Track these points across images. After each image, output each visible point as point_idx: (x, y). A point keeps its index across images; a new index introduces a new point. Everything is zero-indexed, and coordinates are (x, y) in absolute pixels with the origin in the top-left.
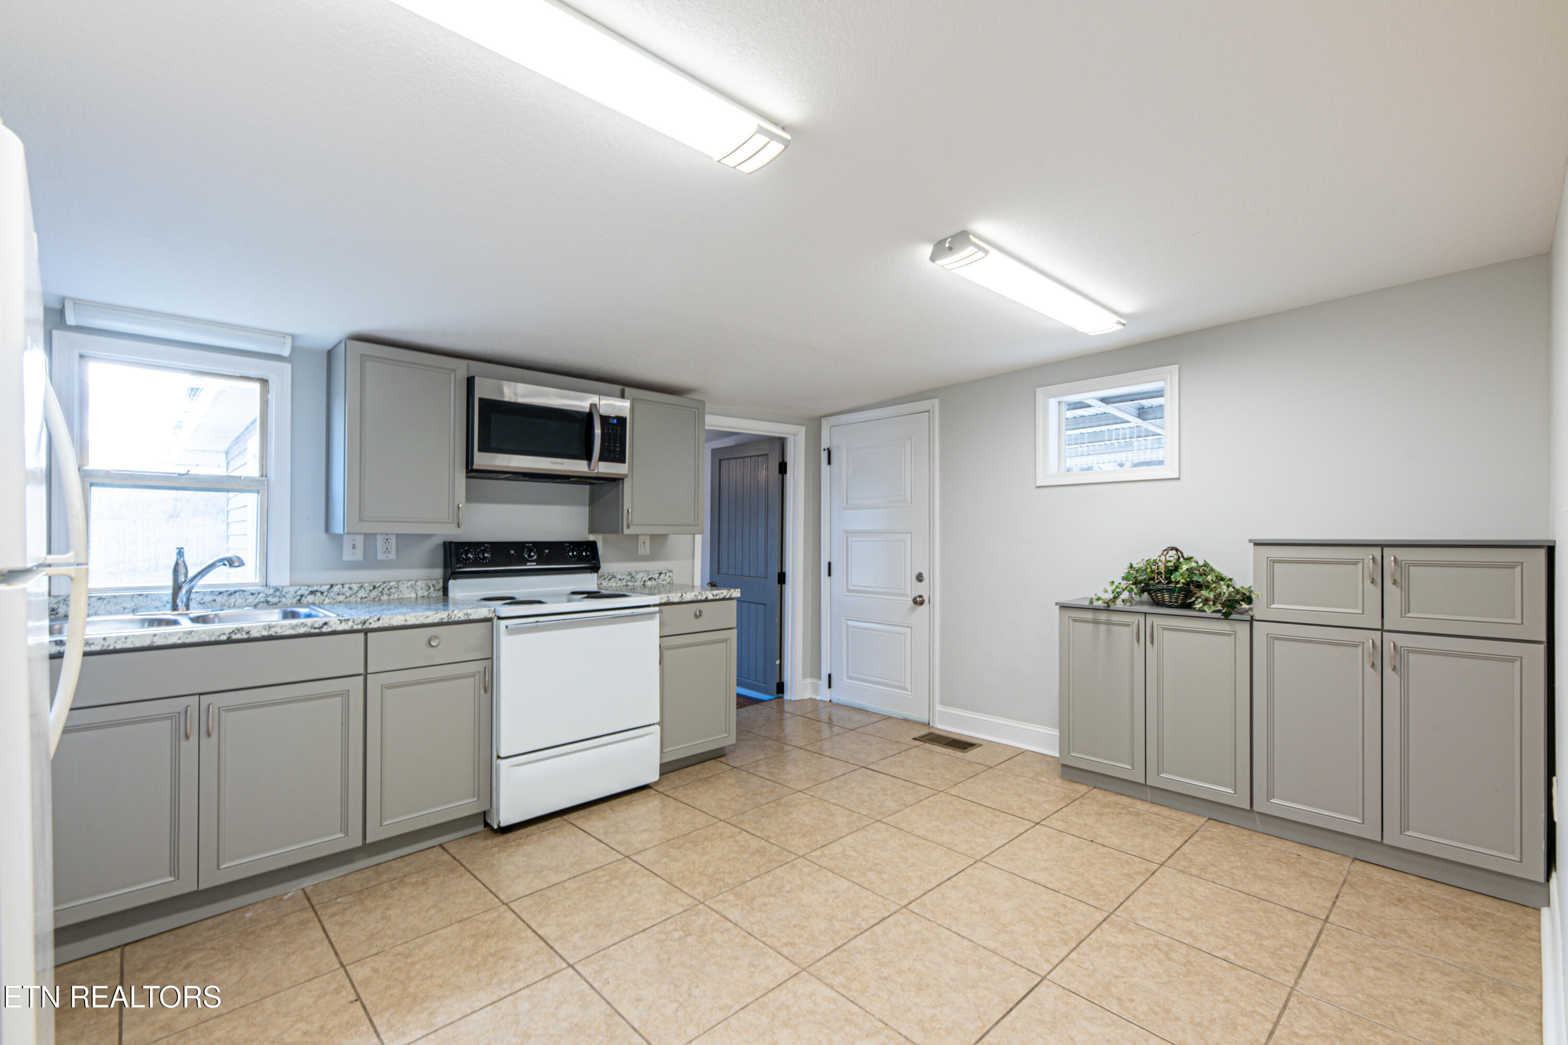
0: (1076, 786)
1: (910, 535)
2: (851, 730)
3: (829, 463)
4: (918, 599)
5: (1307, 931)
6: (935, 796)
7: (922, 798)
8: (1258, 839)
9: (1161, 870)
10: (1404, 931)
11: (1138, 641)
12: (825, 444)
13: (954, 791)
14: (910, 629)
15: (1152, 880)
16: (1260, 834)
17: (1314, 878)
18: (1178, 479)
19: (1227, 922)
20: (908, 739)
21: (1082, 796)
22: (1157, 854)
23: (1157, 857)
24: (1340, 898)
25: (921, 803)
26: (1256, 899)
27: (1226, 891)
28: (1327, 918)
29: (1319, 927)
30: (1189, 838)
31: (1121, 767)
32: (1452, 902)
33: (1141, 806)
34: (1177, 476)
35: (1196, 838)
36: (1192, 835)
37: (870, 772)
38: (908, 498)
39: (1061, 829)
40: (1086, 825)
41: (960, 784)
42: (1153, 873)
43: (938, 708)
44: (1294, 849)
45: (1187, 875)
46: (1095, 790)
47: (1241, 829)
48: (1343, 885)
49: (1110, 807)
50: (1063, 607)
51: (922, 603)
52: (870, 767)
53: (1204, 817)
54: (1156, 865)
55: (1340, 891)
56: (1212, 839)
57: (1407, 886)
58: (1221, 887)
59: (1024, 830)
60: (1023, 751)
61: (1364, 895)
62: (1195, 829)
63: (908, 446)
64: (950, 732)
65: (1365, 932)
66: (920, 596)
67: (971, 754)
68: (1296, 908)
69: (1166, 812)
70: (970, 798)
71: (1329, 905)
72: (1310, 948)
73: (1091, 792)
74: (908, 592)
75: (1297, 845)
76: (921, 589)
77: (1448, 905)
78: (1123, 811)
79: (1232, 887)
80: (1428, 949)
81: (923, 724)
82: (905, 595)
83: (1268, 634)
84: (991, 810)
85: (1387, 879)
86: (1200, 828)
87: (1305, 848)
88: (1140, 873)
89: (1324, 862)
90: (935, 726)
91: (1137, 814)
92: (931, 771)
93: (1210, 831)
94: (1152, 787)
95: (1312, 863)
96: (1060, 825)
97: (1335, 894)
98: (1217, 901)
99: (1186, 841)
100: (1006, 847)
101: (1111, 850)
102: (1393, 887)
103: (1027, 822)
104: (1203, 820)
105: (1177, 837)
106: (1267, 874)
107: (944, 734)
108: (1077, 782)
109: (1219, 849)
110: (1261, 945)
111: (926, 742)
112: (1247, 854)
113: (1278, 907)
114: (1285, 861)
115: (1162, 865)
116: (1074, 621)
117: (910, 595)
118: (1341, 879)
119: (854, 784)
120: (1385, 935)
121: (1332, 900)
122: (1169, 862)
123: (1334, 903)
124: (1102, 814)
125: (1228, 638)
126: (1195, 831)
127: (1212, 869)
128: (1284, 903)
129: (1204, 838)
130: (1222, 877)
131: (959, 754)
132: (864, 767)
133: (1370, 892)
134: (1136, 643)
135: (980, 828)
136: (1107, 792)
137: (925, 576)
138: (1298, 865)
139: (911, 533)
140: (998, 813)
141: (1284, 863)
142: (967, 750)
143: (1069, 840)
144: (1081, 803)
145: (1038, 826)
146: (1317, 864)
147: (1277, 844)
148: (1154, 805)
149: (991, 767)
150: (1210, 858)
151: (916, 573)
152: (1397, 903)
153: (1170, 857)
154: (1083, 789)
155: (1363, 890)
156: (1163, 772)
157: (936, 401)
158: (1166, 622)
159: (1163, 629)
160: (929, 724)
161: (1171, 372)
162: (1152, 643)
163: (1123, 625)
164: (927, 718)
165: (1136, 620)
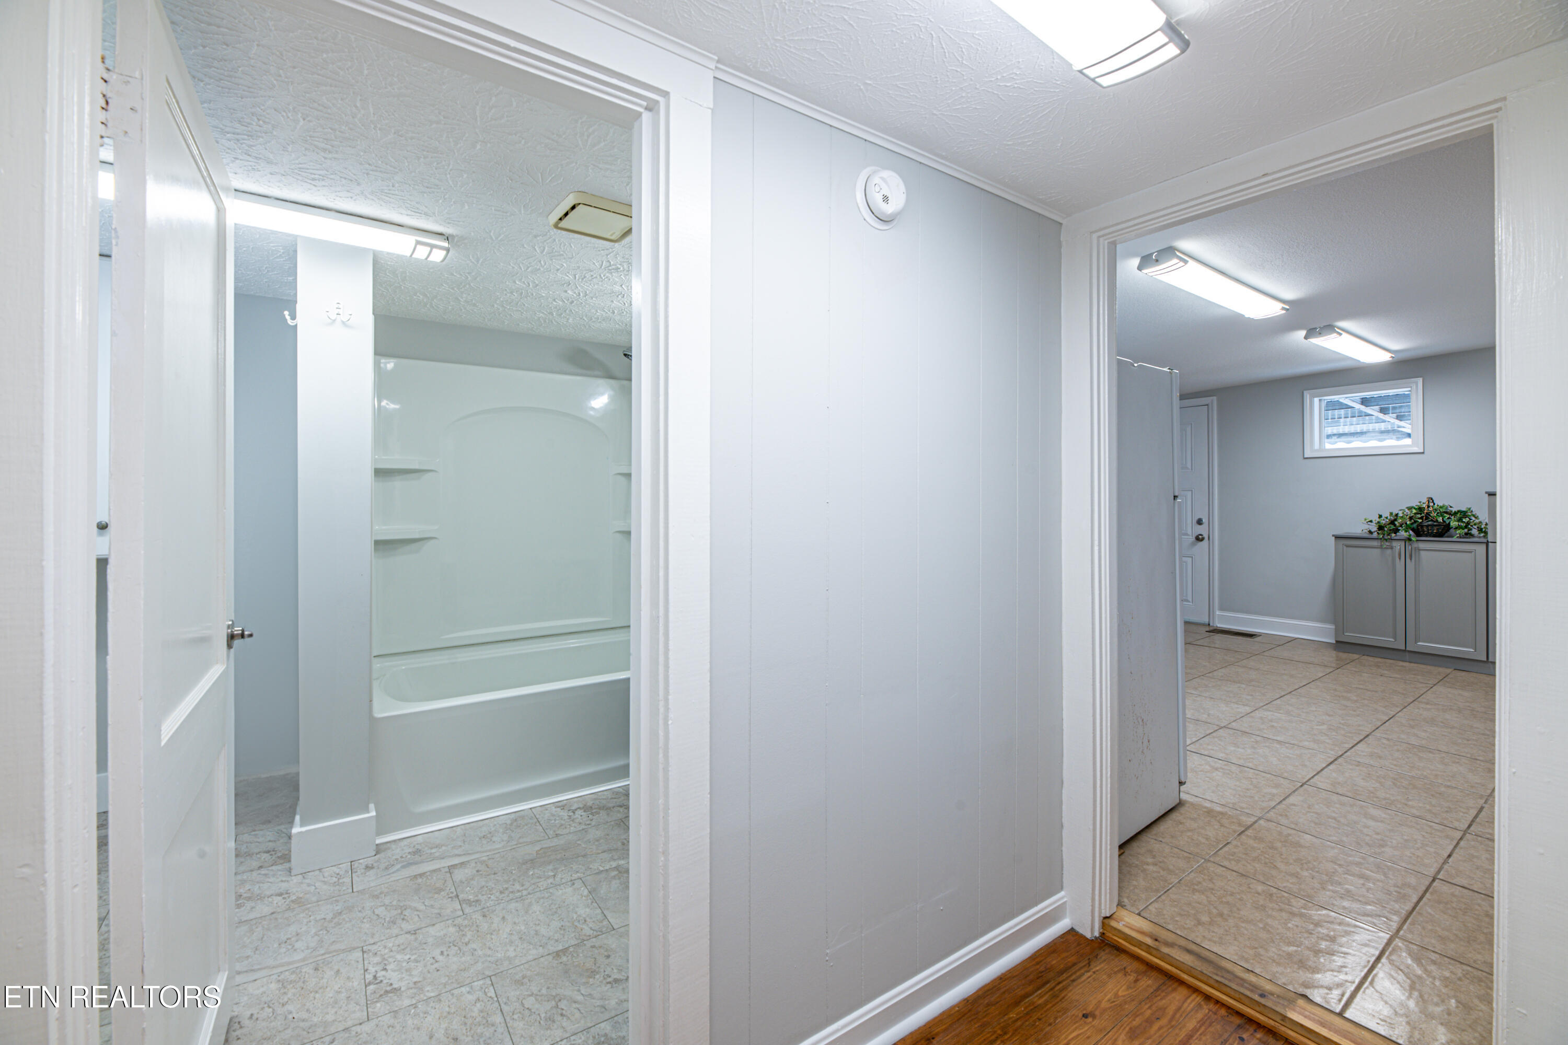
0: (1351, 654)
1: (1190, 492)
4: (1199, 537)
9: (1435, 686)
11: (1400, 559)
14: (1190, 559)
15: (1433, 691)
18: (1423, 453)
20: (1203, 632)
21: (1358, 659)
31: (1387, 640)
34: (1422, 451)
38: (1189, 466)
40: (1372, 669)
42: (1431, 688)
43: (1218, 613)
46: (1366, 655)
49: (1381, 663)
50: (1337, 537)
51: (1202, 539)
53: (1450, 668)
60: (1293, 638)
63: (1189, 429)
64: (1230, 629)
66: (1201, 535)
67: (1258, 639)
73: (1362, 657)
74: (1189, 532)
76: (1202, 530)
78: (1392, 665)
81: (1204, 625)
82: (1187, 535)
86: (1447, 675)
90: (1215, 625)
92: (1239, 646)
94: (1408, 651)
101: (1397, 679)
103: (1330, 668)
107: (1225, 629)
111: (1218, 633)
116: (1347, 546)
117: (1190, 534)
122: (1439, 683)
124: (1378, 666)
125: (1470, 554)
131: (1249, 639)
134: (1397, 559)
136: (1375, 657)
137: (1205, 520)
139: (1192, 491)
142: (1252, 638)
144: (1360, 662)
145: (1339, 670)
148: (1412, 663)
149: (1279, 646)
151: (1197, 518)
154: (1356, 656)
156: (1419, 641)
157: (1215, 398)
158: (1422, 545)
159: (1420, 550)
160: (1209, 624)
161: (1417, 383)
162: (1411, 559)
163: (1386, 548)
164: (1208, 620)
165: (1398, 546)
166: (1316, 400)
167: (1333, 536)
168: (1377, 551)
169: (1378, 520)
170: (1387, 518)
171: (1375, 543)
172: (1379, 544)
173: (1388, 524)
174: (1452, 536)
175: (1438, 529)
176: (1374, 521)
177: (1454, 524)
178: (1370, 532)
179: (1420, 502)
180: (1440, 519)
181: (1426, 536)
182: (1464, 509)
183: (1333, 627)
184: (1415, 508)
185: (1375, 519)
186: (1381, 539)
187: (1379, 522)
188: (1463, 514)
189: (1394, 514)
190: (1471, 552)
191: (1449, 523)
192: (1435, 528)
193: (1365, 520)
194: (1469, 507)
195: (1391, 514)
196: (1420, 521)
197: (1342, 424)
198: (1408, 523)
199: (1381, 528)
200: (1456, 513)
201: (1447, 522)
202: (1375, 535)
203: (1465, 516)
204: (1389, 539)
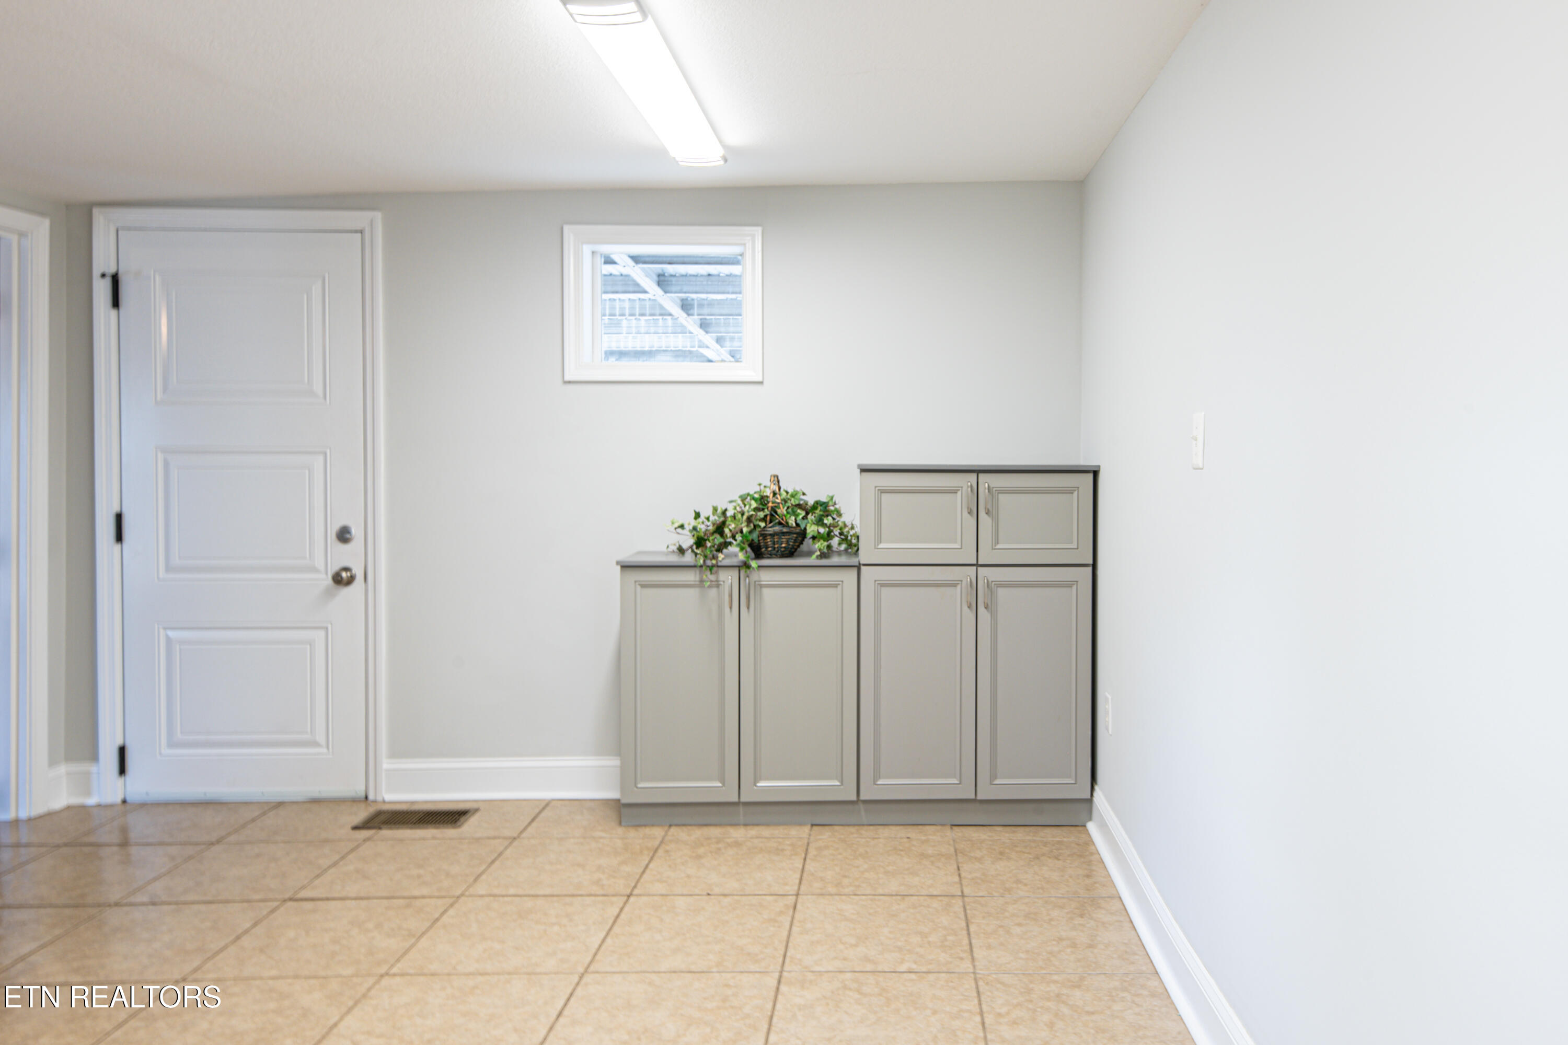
0: (647, 831)
1: (321, 458)
2: (212, 844)
3: (116, 303)
4: (344, 574)
5: (955, 913)
6: (456, 906)
7: (437, 915)
8: (867, 832)
9: (800, 900)
10: (1018, 881)
11: (731, 608)
12: (103, 261)
13: (481, 888)
14: (322, 633)
15: (798, 916)
16: (866, 828)
17: (932, 856)
19: (890, 932)
20: (346, 831)
21: (662, 842)
22: (786, 884)
23: (787, 888)
24: (961, 869)
25: (439, 924)
26: (899, 898)
27: (871, 900)
28: (962, 892)
29: (961, 904)
30: (806, 854)
31: (707, 787)
32: (1034, 841)
33: (737, 833)
34: (759, 378)
35: (812, 852)
36: (807, 850)
37: (308, 905)
38: (318, 388)
39: (664, 892)
40: (689, 876)
41: (484, 877)
42: (795, 908)
43: (386, 764)
44: (901, 832)
45: (827, 897)
46: (673, 829)
47: (847, 828)
48: (956, 855)
49: (702, 845)
50: (626, 567)
51: (351, 580)
52: (302, 894)
53: (806, 824)
54: (791, 897)
55: (958, 863)
56: (827, 847)
57: (999, 838)
58: (864, 897)
59: (617, 910)
60: (543, 804)
61: (976, 858)
62: (806, 842)
63: (316, 290)
64: (413, 803)
65: (995, 894)
66: (346, 569)
67: (469, 826)
68: (935, 893)
69: (766, 832)
70: (512, 891)
71: (957, 879)
72: (965, 928)
73: (670, 833)
74: (319, 563)
75: (901, 827)
76: (349, 555)
77: (1033, 845)
78: (720, 846)
79: (873, 893)
80: (1041, 891)
81: (354, 801)
82: (314, 570)
83: (875, 581)
84: (555, 899)
85: (984, 837)
86: (809, 839)
87: (910, 829)
88: (781, 913)
89: (931, 837)
90: (379, 799)
91: (737, 844)
92: (421, 872)
93: (820, 839)
94: (747, 803)
95: (923, 842)
96: (659, 888)
97: (955, 867)
98: (870, 914)
99: (805, 859)
100: (609, 940)
101: (736, 898)
102: (990, 843)
103: (614, 899)
104: (806, 829)
105: (793, 857)
106: (895, 868)
107: (404, 807)
108: (645, 826)
109: (840, 857)
110: (929, 943)
111: (380, 828)
112: (867, 852)
113: (922, 898)
114: (901, 848)
115: (797, 895)
116: (644, 586)
117: (322, 568)
118: (952, 850)
119: (291, 934)
120: (1009, 890)
121: (957, 873)
122: (803, 888)
123: (959, 875)
124: (699, 857)
125: (834, 590)
126: (806, 844)
127: (846, 881)
128: (924, 892)
129: (819, 849)
130: (859, 886)
131: (449, 832)
132: (291, 899)
133: (978, 854)
134: (727, 610)
135: (556, 928)
136: (690, 827)
137: (356, 531)
138: (913, 848)
139: (325, 453)
140: (568, 900)
141: (902, 850)
142: (459, 823)
143: (681, 902)
144: (667, 851)
145: (632, 899)
146: (927, 841)
147: (885, 832)
148: (748, 828)
149: (515, 838)
150: (837, 869)
151: (337, 526)
152: (1001, 857)
153: (800, 883)
154: (658, 832)
155: (972, 854)
156: (761, 779)
157: (378, 216)
158: (766, 577)
159: (761, 586)
160: (366, 798)
161: (753, 236)
162: (748, 608)
163: (710, 587)
164: (363, 788)
165: (728, 578)
166: (587, 249)
167: (618, 563)
168: (693, 593)
169: (693, 523)
170: (708, 519)
171: (690, 577)
172: (698, 579)
173: (713, 534)
174: (809, 554)
175: (787, 542)
176: (686, 526)
177: (812, 529)
178: (681, 551)
179: (760, 485)
180: (792, 521)
181: (771, 556)
182: (824, 500)
183: (615, 762)
184: (753, 499)
185: (690, 522)
186: (701, 566)
187: (695, 529)
188: (824, 509)
189: (719, 511)
190: (836, 586)
191: (805, 529)
192: (784, 538)
193: (673, 523)
194: (831, 495)
195: (715, 509)
196: (763, 524)
197: (624, 330)
198: (745, 530)
199: (700, 542)
200: (814, 507)
201: (803, 527)
202: (689, 558)
203: (827, 513)
204: (713, 566)
